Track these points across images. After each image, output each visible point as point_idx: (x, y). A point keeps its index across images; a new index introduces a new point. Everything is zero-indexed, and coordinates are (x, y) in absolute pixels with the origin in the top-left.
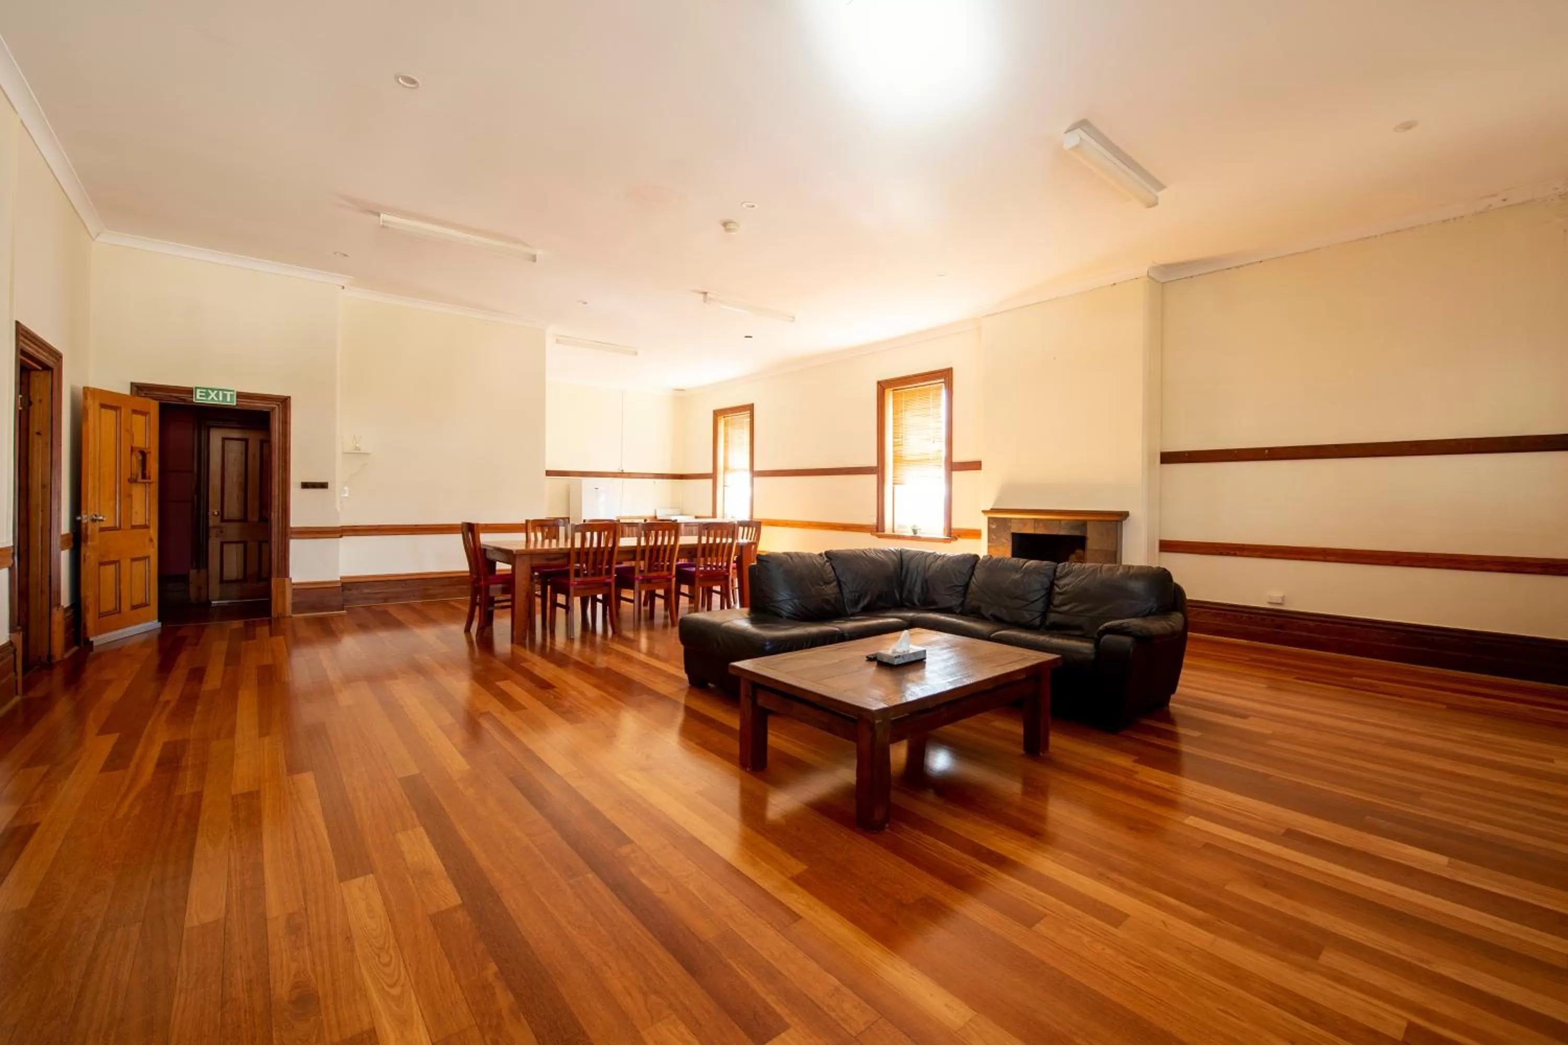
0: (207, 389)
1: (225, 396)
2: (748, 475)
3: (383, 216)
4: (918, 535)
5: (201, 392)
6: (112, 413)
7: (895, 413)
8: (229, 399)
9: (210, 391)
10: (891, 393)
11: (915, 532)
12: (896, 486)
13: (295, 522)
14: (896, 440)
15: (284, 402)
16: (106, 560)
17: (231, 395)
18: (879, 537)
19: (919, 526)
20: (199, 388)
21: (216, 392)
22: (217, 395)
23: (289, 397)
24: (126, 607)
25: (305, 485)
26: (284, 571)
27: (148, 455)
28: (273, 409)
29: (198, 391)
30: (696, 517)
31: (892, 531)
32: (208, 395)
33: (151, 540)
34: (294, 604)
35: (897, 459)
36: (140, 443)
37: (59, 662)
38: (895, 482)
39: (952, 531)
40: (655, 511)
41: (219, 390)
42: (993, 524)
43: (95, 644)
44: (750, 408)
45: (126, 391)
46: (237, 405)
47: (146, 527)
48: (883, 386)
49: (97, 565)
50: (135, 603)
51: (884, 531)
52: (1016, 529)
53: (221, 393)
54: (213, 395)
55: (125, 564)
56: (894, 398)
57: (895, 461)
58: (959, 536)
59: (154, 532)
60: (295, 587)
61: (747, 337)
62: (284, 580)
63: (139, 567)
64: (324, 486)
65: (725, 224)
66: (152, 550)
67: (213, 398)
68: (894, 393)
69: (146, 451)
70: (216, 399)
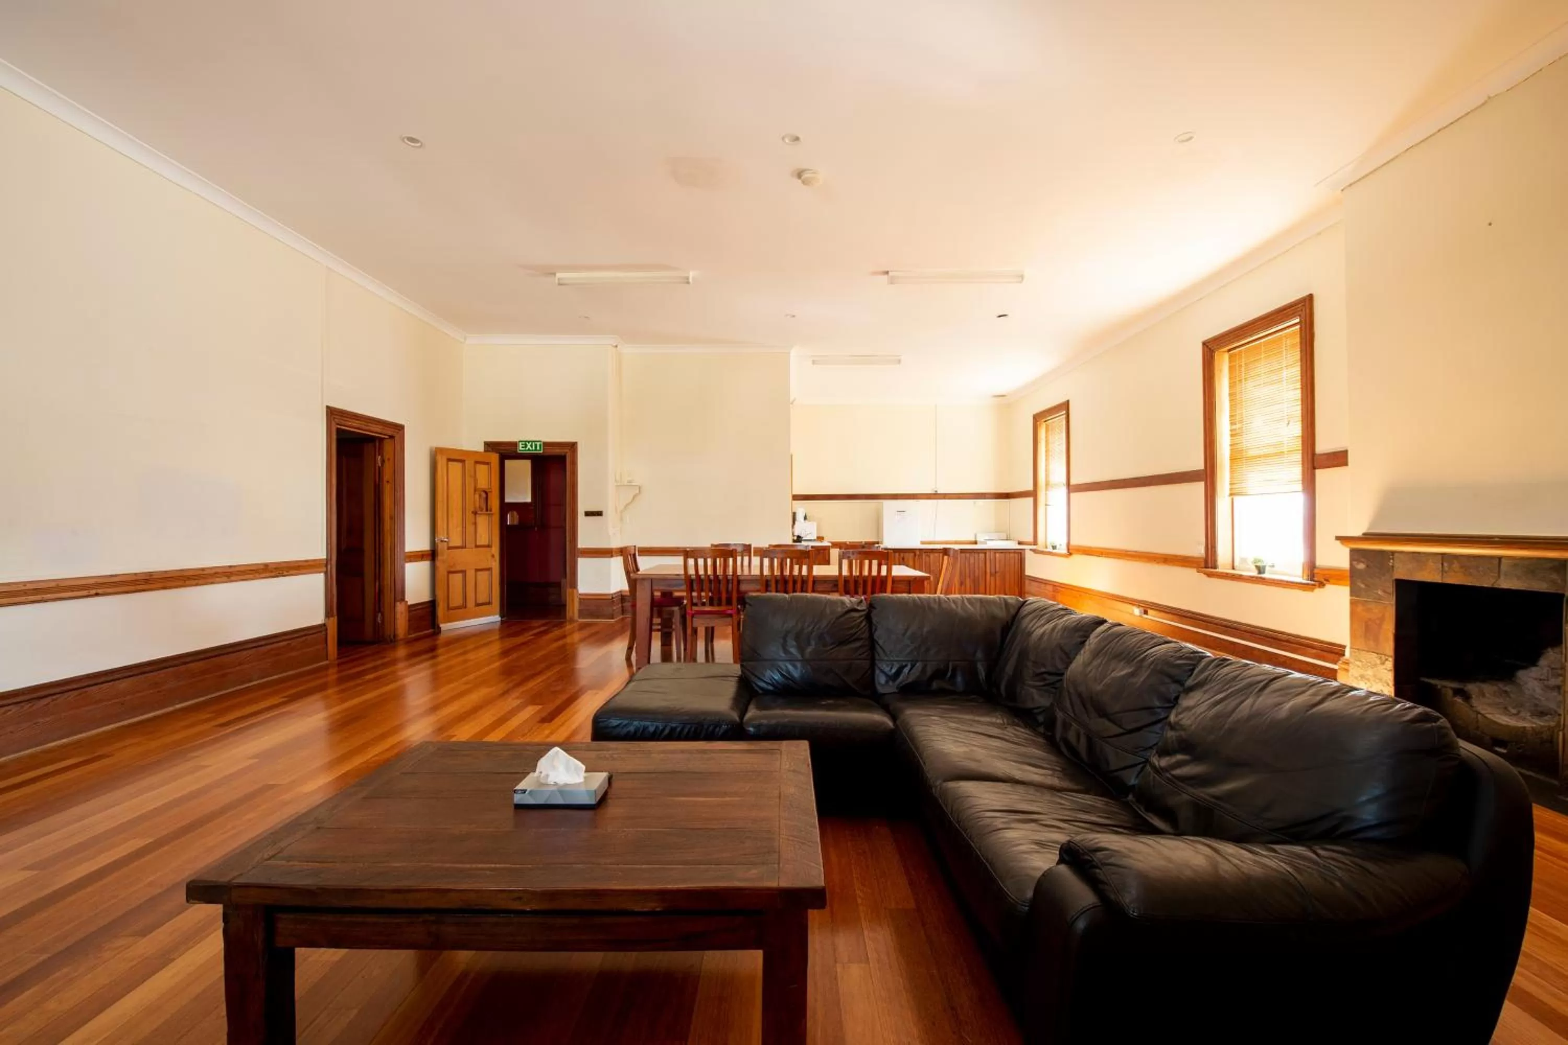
0: (525, 442)
1: (536, 446)
2: (1064, 490)
3: (559, 275)
4: (1266, 575)
5: (522, 444)
6: (458, 465)
7: (1232, 385)
8: (538, 448)
9: (527, 443)
10: (1226, 356)
11: (1260, 570)
12: (1236, 498)
13: (582, 543)
14: (1234, 427)
15: (573, 446)
16: (452, 570)
17: (540, 445)
18: (1210, 575)
19: (1266, 561)
20: (521, 441)
21: (530, 443)
22: (531, 446)
23: (576, 443)
24: (471, 603)
25: (588, 514)
26: (574, 585)
27: (489, 494)
28: (567, 452)
29: (520, 443)
30: (1020, 543)
31: (1230, 567)
32: (526, 446)
33: (493, 556)
34: (580, 611)
35: (1236, 457)
36: (483, 483)
37: (401, 640)
38: (1233, 492)
39: (1316, 571)
40: (976, 536)
41: (532, 442)
42: (1359, 561)
43: (442, 629)
44: (1066, 406)
45: (481, 448)
46: (543, 453)
47: (489, 546)
48: (1210, 348)
49: (446, 573)
50: (480, 601)
51: (1215, 567)
52: (1403, 572)
53: (534, 444)
54: (529, 446)
55: (470, 574)
56: (1230, 362)
57: (1233, 459)
58: (1327, 580)
59: (496, 550)
60: (581, 597)
61: (1000, 316)
62: (573, 592)
63: (483, 577)
64: (599, 514)
65: (799, 175)
66: (494, 564)
67: (529, 449)
68: (1231, 357)
69: (487, 491)
70: (531, 449)
